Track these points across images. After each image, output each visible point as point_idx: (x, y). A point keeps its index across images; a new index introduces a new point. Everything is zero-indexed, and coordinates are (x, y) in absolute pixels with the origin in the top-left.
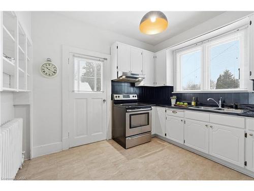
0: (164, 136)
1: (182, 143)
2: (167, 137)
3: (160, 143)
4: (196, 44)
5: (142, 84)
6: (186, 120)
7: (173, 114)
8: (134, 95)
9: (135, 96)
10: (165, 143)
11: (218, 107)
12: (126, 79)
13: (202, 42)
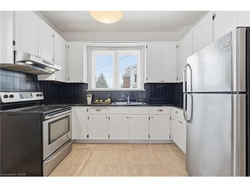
0: (86, 138)
1: (107, 138)
2: (90, 138)
3: (83, 149)
4: (111, 48)
5: (52, 78)
6: (110, 116)
7: (96, 112)
8: (39, 93)
9: (41, 95)
10: (88, 146)
11: (127, 101)
12: (31, 66)
13: (116, 48)
